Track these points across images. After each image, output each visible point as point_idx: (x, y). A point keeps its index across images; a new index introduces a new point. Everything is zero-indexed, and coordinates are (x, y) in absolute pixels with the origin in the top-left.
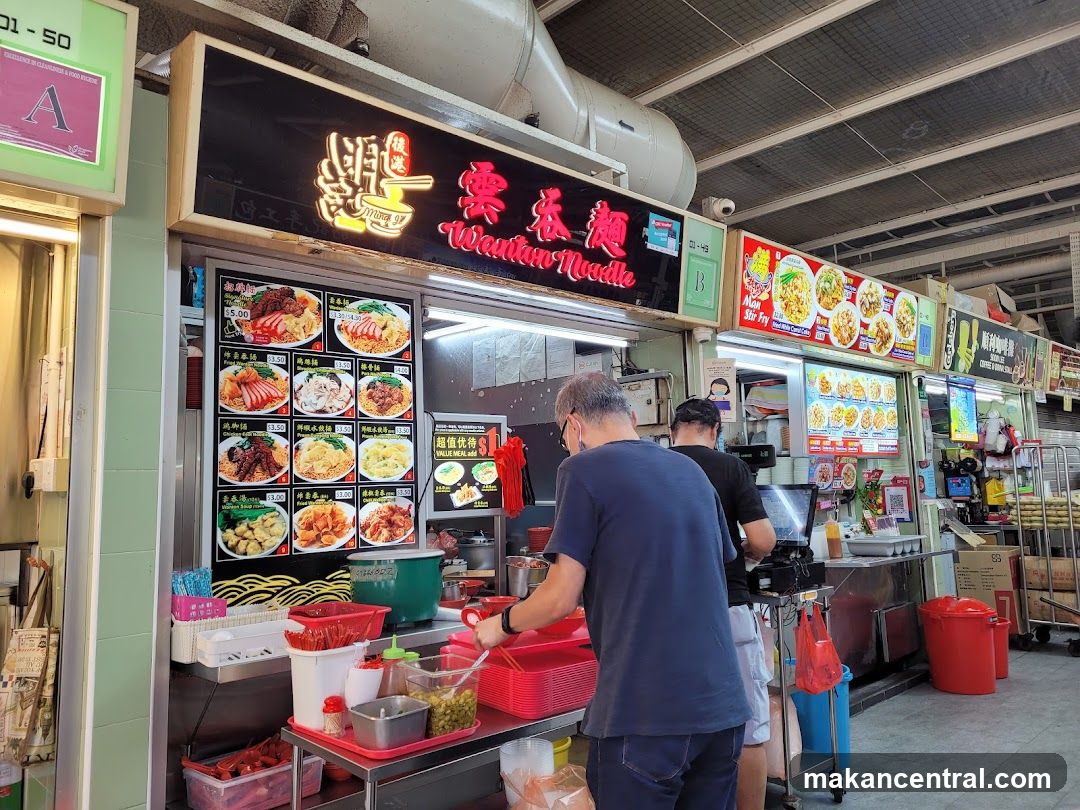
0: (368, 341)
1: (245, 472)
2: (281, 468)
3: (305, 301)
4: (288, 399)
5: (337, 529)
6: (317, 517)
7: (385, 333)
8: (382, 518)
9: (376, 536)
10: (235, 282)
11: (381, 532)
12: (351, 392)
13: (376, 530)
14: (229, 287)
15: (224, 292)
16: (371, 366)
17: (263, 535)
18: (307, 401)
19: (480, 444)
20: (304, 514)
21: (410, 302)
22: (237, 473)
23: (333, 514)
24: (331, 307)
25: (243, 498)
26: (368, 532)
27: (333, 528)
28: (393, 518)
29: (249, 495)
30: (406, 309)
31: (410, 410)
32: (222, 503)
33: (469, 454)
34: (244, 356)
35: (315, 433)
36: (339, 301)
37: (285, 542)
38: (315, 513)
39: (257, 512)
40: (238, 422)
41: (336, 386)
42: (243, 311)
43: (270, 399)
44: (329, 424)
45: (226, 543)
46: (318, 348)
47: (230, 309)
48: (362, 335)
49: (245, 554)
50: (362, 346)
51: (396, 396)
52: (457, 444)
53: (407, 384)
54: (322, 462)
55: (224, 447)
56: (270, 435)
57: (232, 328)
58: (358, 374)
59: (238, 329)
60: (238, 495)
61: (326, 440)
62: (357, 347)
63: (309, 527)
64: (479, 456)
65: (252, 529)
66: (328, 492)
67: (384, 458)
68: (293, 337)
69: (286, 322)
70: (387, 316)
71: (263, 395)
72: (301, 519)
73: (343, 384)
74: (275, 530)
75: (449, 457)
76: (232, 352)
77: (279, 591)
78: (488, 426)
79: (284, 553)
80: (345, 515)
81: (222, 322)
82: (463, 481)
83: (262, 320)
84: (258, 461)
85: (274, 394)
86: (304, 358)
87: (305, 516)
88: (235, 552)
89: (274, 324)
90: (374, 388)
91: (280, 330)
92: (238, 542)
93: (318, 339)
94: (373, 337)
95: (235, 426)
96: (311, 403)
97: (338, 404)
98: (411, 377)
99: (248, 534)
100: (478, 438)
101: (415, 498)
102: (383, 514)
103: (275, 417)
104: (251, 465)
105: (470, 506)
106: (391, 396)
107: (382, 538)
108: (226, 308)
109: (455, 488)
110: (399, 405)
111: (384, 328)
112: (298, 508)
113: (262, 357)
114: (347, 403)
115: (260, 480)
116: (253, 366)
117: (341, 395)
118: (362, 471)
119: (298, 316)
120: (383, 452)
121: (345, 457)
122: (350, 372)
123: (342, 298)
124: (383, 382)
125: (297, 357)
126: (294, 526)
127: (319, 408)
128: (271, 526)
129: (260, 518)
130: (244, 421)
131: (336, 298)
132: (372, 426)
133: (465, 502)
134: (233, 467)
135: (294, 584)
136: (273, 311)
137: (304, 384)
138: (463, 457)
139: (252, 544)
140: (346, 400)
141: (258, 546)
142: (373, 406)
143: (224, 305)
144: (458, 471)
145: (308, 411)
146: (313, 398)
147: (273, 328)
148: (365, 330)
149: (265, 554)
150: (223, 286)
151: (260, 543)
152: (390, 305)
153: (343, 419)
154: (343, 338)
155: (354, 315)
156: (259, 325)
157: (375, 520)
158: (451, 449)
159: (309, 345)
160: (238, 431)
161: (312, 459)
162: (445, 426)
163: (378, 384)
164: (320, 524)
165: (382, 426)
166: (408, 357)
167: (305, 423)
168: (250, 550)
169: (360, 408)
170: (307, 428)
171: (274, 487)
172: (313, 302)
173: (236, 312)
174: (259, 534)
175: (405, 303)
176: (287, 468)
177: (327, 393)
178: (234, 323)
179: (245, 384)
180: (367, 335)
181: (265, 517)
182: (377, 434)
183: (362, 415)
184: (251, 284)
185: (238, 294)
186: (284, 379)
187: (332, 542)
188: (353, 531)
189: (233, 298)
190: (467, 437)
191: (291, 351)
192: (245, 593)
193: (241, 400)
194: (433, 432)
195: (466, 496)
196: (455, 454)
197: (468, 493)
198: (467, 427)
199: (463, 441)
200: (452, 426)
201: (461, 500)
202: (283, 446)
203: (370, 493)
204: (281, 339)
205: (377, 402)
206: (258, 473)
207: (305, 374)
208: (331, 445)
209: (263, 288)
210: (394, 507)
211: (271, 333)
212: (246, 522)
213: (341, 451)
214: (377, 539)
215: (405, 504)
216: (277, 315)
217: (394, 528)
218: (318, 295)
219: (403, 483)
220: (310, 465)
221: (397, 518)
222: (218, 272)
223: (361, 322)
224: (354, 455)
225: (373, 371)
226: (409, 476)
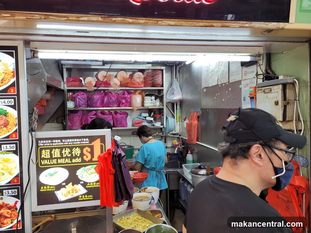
19: (85, 152)
21: (15, 48)
30: (11, 54)
31: (15, 131)
33: (74, 161)
51: (2, 123)
52: (61, 154)
64: (83, 161)
75: (54, 164)
78: (92, 139)
82: (67, 182)
98: (16, 106)
100: (82, 148)
101: (21, 196)
105: (75, 199)
109: (59, 187)
110: (5, 129)
133: (69, 197)
138: (67, 163)
144: (63, 174)
158: (55, 158)
162: (50, 141)
166: (13, 91)
175: (9, 50)
190: (71, 148)
194: (37, 146)
195: (71, 192)
196: (60, 161)
197: (73, 190)
198: (71, 140)
199: (68, 151)
200: (57, 141)
201: (65, 196)
210: (2, 204)
215: (12, 201)
217: (2, 219)
219: (10, 186)
221: (4, 211)
226: (16, 181)
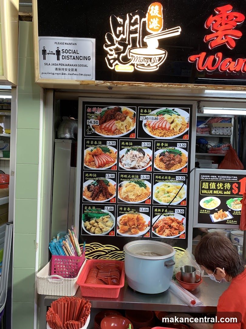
0: (161, 131)
1: (95, 196)
2: (112, 195)
3: (127, 113)
4: (116, 162)
5: (140, 227)
6: (129, 220)
7: (172, 126)
8: (166, 223)
9: (161, 232)
10: (92, 107)
11: (164, 231)
12: (150, 158)
13: (162, 230)
14: (89, 110)
15: (87, 113)
16: (162, 144)
17: (103, 225)
18: (126, 163)
19: (234, 187)
20: (123, 217)
21: (191, 106)
22: (91, 197)
23: (138, 219)
24: (141, 114)
25: (94, 208)
26: (157, 230)
27: (138, 226)
28: (172, 225)
29: (96, 207)
30: (187, 111)
31: (186, 167)
32: (84, 210)
33: (225, 193)
34: (96, 143)
35: (130, 179)
36: (145, 111)
37: (113, 230)
38: (128, 217)
39: (99, 215)
40: (92, 173)
41: (141, 155)
42: (96, 121)
43: (108, 163)
44: (137, 174)
45: (86, 227)
46: (133, 136)
47: (90, 121)
48: (158, 127)
49: (94, 233)
50: (158, 134)
51: (177, 160)
52: (216, 187)
53: (185, 153)
54: (132, 193)
55: (85, 185)
56: (107, 179)
57: (90, 130)
58: (154, 148)
59: (93, 130)
60: (92, 206)
61: (135, 183)
62: (155, 134)
63: (125, 224)
64: (232, 194)
65: (97, 222)
66: (136, 208)
67: (168, 193)
68: (120, 132)
69: (118, 124)
70: (174, 116)
71: (104, 160)
72: (121, 220)
73: (146, 154)
74: (108, 224)
75: (210, 194)
76: (90, 141)
77: (109, 252)
78: (240, 177)
79: (112, 235)
80: (144, 220)
81: (85, 127)
82: (219, 208)
83: (105, 125)
84: (101, 191)
85: (109, 160)
86: (125, 142)
87: (124, 218)
88: (89, 232)
89: (111, 126)
90: (164, 155)
91: (113, 129)
92: (91, 227)
93: (133, 132)
94: (165, 128)
95: (91, 175)
96: (128, 164)
97: (142, 164)
98: (188, 149)
99: (96, 224)
100: (232, 183)
101: (186, 215)
102: (166, 222)
103: (109, 171)
104: (98, 193)
105: (224, 222)
106: (174, 160)
107: (165, 234)
108: (88, 120)
110: (179, 165)
111: (172, 122)
112: (120, 215)
113: (104, 142)
114: (148, 164)
115: (102, 200)
116: (100, 147)
117: (144, 160)
118: (154, 198)
119: (123, 121)
120: (167, 189)
121: (145, 191)
122: (150, 148)
123: (147, 109)
124: (170, 152)
125: (121, 141)
126: (118, 223)
127: (132, 166)
128: (107, 222)
129: (101, 218)
130: (95, 173)
131: (144, 109)
132: (162, 175)
133: (220, 220)
134: (89, 194)
135: (117, 250)
136: (110, 120)
137: (125, 154)
138: (220, 194)
139: (97, 229)
140: (147, 162)
141: (100, 230)
142: (163, 165)
143: (87, 119)
144: (216, 202)
145: (126, 168)
146: (129, 161)
147: (110, 128)
148: (160, 125)
149: (103, 234)
150: (86, 110)
151: (101, 229)
152: (176, 109)
153: (144, 172)
154: (147, 130)
155: (154, 117)
156: (103, 127)
157: (161, 224)
158: (212, 189)
159: (128, 135)
160: (92, 177)
161: (127, 192)
162: (209, 176)
163: (166, 153)
164: (131, 223)
165: (168, 176)
166: (186, 138)
167: (124, 174)
168: (96, 232)
169: (155, 166)
170: (125, 176)
171: (108, 204)
172: (131, 113)
173: (92, 122)
174: (101, 225)
175: (187, 107)
176: (115, 195)
177: (137, 159)
178: (91, 127)
179: (96, 156)
180: (161, 127)
181: (104, 217)
182: (165, 180)
183: (156, 169)
184: (100, 107)
185: (93, 113)
186: (115, 152)
187: (137, 233)
188: (149, 228)
189: (91, 115)
190: (224, 183)
191: (119, 139)
192: (93, 250)
193: (94, 163)
194: (200, 180)
195: (221, 216)
196: (215, 192)
197: (223, 215)
198: (224, 177)
199: (221, 185)
200: (214, 177)
201: (217, 219)
202: (113, 185)
203: (159, 210)
204: (114, 133)
205: (165, 163)
206: (101, 197)
207: (125, 150)
208: (138, 185)
209: (106, 109)
210: (173, 218)
211: (109, 131)
212: (95, 219)
213: (143, 188)
214: (162, 234)
215: (180, 218)
216: (112, 121)
217: (173, 230)
218: (134, 109)
219: (179, 206)
220: (126, 195)
221: (174, 224)
222: (84, 103)
223: (158, 120)
224: (150, 190)
225: (164, 146)
226: (184, 203)
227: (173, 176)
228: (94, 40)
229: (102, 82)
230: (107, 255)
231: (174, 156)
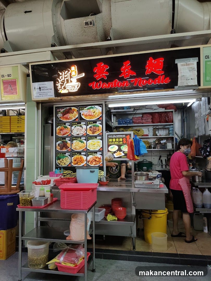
0: (90, 116)
1: (62, 148)
2: (69, 148)
3: (74, 110)
4: (70, 132)
5: (82, 161)
6: (77, 158)
7: (94, 114)
8: (93, 159)
10: (59, 109)
11: (93, 163)
12: (85, 129)
13: (92, 162)
15: (57, 111)
16: (90, 123)
17: (65, 162)
18: (75, 132)
19: (124, 140)
21: (102, 104)
22: (60, 149)
23: (81, 158)
24: (80, 110)
25: (61, 154)
26: (89, 162)
28: (96, 160)
29: (62, 153)
31: (101, 132)
32: (57, 155)
33: (120, 143)
34: (61, 124)
37: (70, 163)
39: (64, 157)
40: (60, 138)
41: (81, 128)
43: (67, 133)
44: (80, 137)
45: (58, 163)
46: (77, 120)
47: (58, 115)
51: (97, 129)
52: (116, 140)
53: (101, 126)
54: (78, 146)
55: (57, 143)
56: (67, 140)
57: (59, 119)
58: (87, 125)
59: (60, 119)
60: (60, 153)
61: (79, 141)
62: (87, 118)
63: (75, 161)
64: (123, 143)
65: (63, 160)
66: (80, 153)
67: (94, 145)
68: (71, 119)
69: (70, 115)
70: (95, 109)
71: (65, 132)
72: (73, 159)
73: (83, 128)
74: (68, 161)
75: (113, 144)
76: (59, 123)
77: (69, 174)
78: (126, 135)
79: (70, 166)
80: (84, 158)
81: (57, 117)
82: (118, 150)
83: (65, 116)
86: (74, 123)
88: (60, 165)
89: (67, 116)
91: (68, 118)
92: (60, 163)
93: (77, 118)
95: (59, 139)
97: (82, 132)
98: (102, 124)
100: (123, 138)
101: (103, 154)
102: (93, 158)
103: (67, 137)
104: (63, 147)
105: (120, 157)
106: (96, 129)
107: (93, 164)
109: (115, 152)
110: (98, 131)
111: (94, 112)
112: (73, 156)
113: (65, 124)
114: (84, 132)
115: (65, 150)
116: (63, 126)
117: (83, 130)
118: (88, 148)
119: (72, 114)
120: (93, 143)
121: (84, 145)
122: (85, 125)
123: (83, 107)
124: (94, 126)
126: (72, 160)
127: (77, 134)
132: (91, 137)
133: (118, 156)
134: (59, 147)
135: (72, 173)
136: (67, 114)
137: (74, 129)
138: (117, 144)
141: (64, 164)
142: (91, 132)
143: (57, 114)
144: (116, 148)
145: (75, 135)
146: (76, 132)
148: (89, 114)
149: (66, 166)
152: (96, 106)
153: (83, 136)
154: (83, 117)
155: (86, 111)
157: (91, 160)
158: (114, 142)
159: (75, 120)
160: (60, 140)
161: (76, 145)
162: (112, 136)
163: (92, 127)
164: (78, 160)
166: (101, 119)
168: (63, 165)
170: (75, 138)
171: (68, 152)
172: (76, 110)
173: (60, 115)
174: (64, 161)
175: (100, 105)
176: (70, 148)
177: (79, 130)
178: (59, 117)
179: (61, 130)
180: (89, 115)
181: (66, 158)
182: (92, 139)
183: (88, 134)
184: (62, 108)
185: (60, 111)
186: (69, 128)
187: (80, 164)
188: (86, 162)
190: (119, 138)
191: (71, 122)
193: (61, 133)
194: (108, 138)
196: (115, 143)
197: (119, 154)
198: (119, 136)
199: (118, 139)
200: (114, 136)
201: (117, 156)
202: (69, 143)
203: (90, 153)
204: (69, 119)
205: (92, 131)
206: (64, 149)
207: (74, 126)
208: (80, 142)
209: (65, 109)
210: (97, 157)
211: (67, 118)
212: (62, 159)
213: (82, 143)
214: (92, 164)
215: (100, 156)
216: (68, 114)
217: (97, 162)
218: (77, 108)
219: (99, 151)
220: (75, 147)
221: (97, 160)
222: (56, 107)
223: (88, 112)
224: (86, 144)
225: (91, 123)
226: (101, 149)
227: (96, 137)
228: (53, 82)
229: (57, 98)
230: (68, 175)
231: (96, 128)
